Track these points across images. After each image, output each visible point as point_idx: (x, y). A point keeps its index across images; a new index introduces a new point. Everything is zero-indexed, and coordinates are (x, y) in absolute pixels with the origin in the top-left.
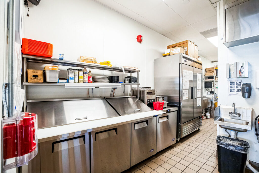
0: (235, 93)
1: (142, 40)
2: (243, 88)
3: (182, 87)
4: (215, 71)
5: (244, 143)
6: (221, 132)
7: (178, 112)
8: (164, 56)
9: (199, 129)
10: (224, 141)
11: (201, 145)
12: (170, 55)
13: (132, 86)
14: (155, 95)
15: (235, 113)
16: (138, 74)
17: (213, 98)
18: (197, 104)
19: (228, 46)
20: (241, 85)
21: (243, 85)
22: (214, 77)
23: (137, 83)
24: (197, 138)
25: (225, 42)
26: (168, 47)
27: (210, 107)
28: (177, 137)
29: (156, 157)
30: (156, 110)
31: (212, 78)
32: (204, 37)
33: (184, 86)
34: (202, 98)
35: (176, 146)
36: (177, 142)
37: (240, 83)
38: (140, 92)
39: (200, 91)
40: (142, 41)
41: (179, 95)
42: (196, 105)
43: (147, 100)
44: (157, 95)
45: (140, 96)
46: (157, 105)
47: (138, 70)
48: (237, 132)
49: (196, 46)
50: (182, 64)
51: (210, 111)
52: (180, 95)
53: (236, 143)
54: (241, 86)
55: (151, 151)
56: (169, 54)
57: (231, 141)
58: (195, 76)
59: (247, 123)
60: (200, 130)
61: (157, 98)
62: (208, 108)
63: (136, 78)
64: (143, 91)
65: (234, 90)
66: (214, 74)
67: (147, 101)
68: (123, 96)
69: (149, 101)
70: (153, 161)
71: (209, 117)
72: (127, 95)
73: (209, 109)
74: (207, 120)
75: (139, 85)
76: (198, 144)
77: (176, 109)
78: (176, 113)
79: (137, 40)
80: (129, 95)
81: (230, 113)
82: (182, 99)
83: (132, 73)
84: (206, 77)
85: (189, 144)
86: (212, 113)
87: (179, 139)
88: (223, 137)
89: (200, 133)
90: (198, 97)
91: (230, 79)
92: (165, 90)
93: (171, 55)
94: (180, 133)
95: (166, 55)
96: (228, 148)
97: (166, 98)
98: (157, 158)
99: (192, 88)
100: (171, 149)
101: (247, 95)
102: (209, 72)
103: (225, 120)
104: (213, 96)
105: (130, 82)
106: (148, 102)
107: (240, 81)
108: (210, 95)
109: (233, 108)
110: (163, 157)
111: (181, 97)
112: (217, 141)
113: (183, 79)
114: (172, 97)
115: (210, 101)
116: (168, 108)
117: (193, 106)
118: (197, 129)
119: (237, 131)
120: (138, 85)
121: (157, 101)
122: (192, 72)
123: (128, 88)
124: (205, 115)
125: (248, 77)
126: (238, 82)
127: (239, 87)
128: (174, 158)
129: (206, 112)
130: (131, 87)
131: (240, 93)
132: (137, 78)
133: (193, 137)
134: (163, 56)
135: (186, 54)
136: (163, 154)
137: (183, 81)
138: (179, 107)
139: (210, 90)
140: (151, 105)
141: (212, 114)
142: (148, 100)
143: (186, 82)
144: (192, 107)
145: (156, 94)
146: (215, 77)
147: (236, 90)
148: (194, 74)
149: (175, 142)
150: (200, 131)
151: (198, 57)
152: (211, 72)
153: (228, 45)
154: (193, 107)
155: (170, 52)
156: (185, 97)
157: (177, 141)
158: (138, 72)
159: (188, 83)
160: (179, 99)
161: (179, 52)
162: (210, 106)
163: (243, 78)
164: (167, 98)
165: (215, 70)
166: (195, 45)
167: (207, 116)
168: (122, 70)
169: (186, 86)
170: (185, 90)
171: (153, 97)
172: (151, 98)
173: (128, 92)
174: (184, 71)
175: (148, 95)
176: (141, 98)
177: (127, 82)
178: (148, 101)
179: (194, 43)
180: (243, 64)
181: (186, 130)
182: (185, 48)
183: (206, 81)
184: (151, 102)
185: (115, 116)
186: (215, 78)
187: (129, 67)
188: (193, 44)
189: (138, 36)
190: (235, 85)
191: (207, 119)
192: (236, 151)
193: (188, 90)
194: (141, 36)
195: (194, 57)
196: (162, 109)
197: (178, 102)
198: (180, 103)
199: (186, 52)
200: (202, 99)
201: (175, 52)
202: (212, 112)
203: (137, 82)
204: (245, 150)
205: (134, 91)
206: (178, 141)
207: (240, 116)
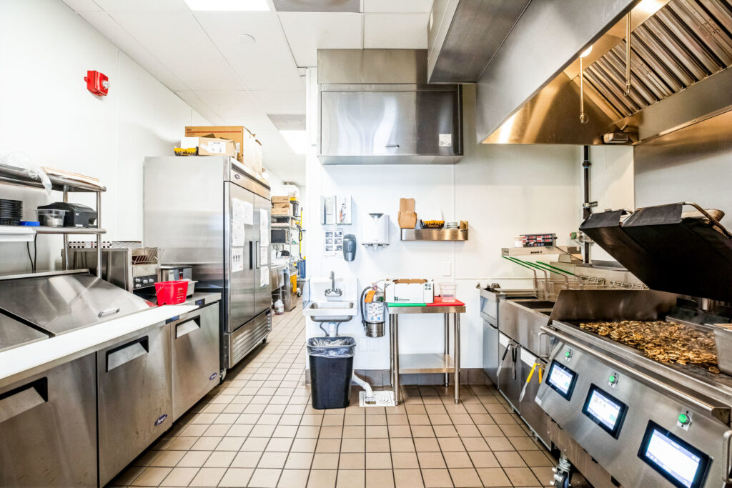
0: (333, 253)
1: (107, 90)
2: (345, 244)
3: (231, 241)
4: (291, 205)
5: (348, 342)
6: (313, 331)
7: (223, 304)
8: (178, 154)
9: (264, 341)
10: (320, 346)
11: (275, 372)
12: (197, 154)
13: (69, 236)
14: (156, 263)
15: (334, 290)
16: (98, 198)
17: (288, 266)
18: (262, 280)
19: (323, 162)
20: (342, 238)
21: (346, 237)
22: (288, 218)
23: (94, 227)
24: (263, 360)
25: (319, 154)
26: (190, 132)
27: (283, 287)
28: (221, 369)
29: (172, 436)
30: (165, 304)
31: (284, 219)
32: (273, 125)
33: (234, 240)
34: (269, 265)
35: (218, 392)
36: (222, 382)
37: (340, 233)
38: (105, 255)
39: (266, 249)
40: (106, 93)
41: (222, 262)
42: (260, 284)
43: (134, 278)
44: (162, 265)
45: (105, 269)
46: (169, 290)
47: (101, 185)
48: (337, 323)
49: (260, 143)
50: (230, 185)
51: (284, 294)
52: (226, 262)
53: (338, 344)
54: (342, 240)
55: (159, 421)
56: (194, 151)
57: (330, 343)
58: (257, 215)
59: (352, 305)
60: (267, 341)
61: (164, 272)
62: (279, 289)
63: (91, 209)
64: (119, 254)
65: (332, 247)
66: (289, 213)
67: (135, 283)
68: (27, 271)
69: (141, 283)
70: (165, 447)
71: (281, 310)
72: (47, 269)
73: (281, 290)
74: (277, 316)
75: (104, 232)
76: (269, 371)
77: (218, 296)
78: (218, 307)
79: (85, 84)
80: (53, 266)
81: (326, 291)
82: (230, 271)
83: (69, 193)
84: (273, 217)
85: (248, 377)
86: (286, 299)
87: (224, 373)
88: (318, 338)
89: (267, 348)
90: (262, 264)
91: (325, 226)
92: (180, 249)
93: (199, 154)
94: (228, 357)
95: (186, 154)
96: (326, 356)
97: (187, 272)
98: (174, 438)
99: (251, 243)
100: (209, 401)
101: (350, 255)
102: (279, 207)
103: (319, 306)
104: (289, 262)
105: (69, 221)
106: (138, 286)
107: (341, 231)
108: (282, 260)
109: (331, 281)
110: (193, 427)
111: (227, 267)
112: (310, 349)
113: (233, 220)
114: (203, 267)
115: (282, 273)
116: (197, 296)
117: (252, 287)
118: (261, 341)
119: (338, 321)
120: (99, 235)
121: (164, 280)
122: (251, 206)
123: (54, 245)
124: (273, 307)
125: (351, 224)
126: (338, 233)
127: (339, 241)
128: (222, 419)
129: (275, 298)
130: (65, 239)
131: (341, 253)
132: (95, 210)
133: (256, 360)
134: (175, 152)
135: (238, 160)
136: (190, 422)
137: (231, 226)
138: (224, 292)
139: (281, 247)
140: (149, 292)
141: (286, 303)
142: (137, 280)
143: (239, 228)
144: (251, 289)
145: (159, 262)
146: (292, 218)
147: (335, 246)
148: (254, 208)
149: (216, 381)
150: (267, 344)
151: (263, 170)
152: (284, 207)
153: (324, 160)
154: (253, 291)
155: (197, 148)
156: (238, 266)
157: (221, 379)
158: (98, 190)
159: (242, 231)
160: (223, 272)
161: (224, 151)
162: (282, 284)
163: (345, 224)
164: (190, 270)
165: (292, 202)
166: (257, 141)
167: (278, 309)
168: (39, 180)
169: (239, 239)
170: (238, 247)
171: (150, 270)
172: (146, 274)
173: (48, 256)
174: (234, 200)
175: (137, 264)
176: (110, 274)
177: (56, 222)
178: (138, 283)
179: (254, 135)
180: (345, 199)
181: (239, 345)
182: (238, 145)
183: (272, 227)
184: (146, 285)
185: (32, 338)
186: (290, 221)
187: (67, 173)
188: (253, 139)
189: (89, 72)
190: (334, 238)
191: (278, 314)
192: (340, 356)
193: (242, 249)
194: (104, 78)
195: (254, 169)
196: (184, 301)
197: (221, 281)
198: (225, 282)
199: (238, 154)
200: (270, 269)
201: (213, 150)
202: (286, 297)
203: (95, 224)
204: (351, 350)
205: (75, 253)
206: (223, 378)
207: (341, 293)
